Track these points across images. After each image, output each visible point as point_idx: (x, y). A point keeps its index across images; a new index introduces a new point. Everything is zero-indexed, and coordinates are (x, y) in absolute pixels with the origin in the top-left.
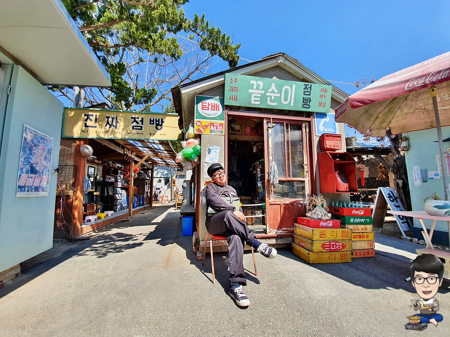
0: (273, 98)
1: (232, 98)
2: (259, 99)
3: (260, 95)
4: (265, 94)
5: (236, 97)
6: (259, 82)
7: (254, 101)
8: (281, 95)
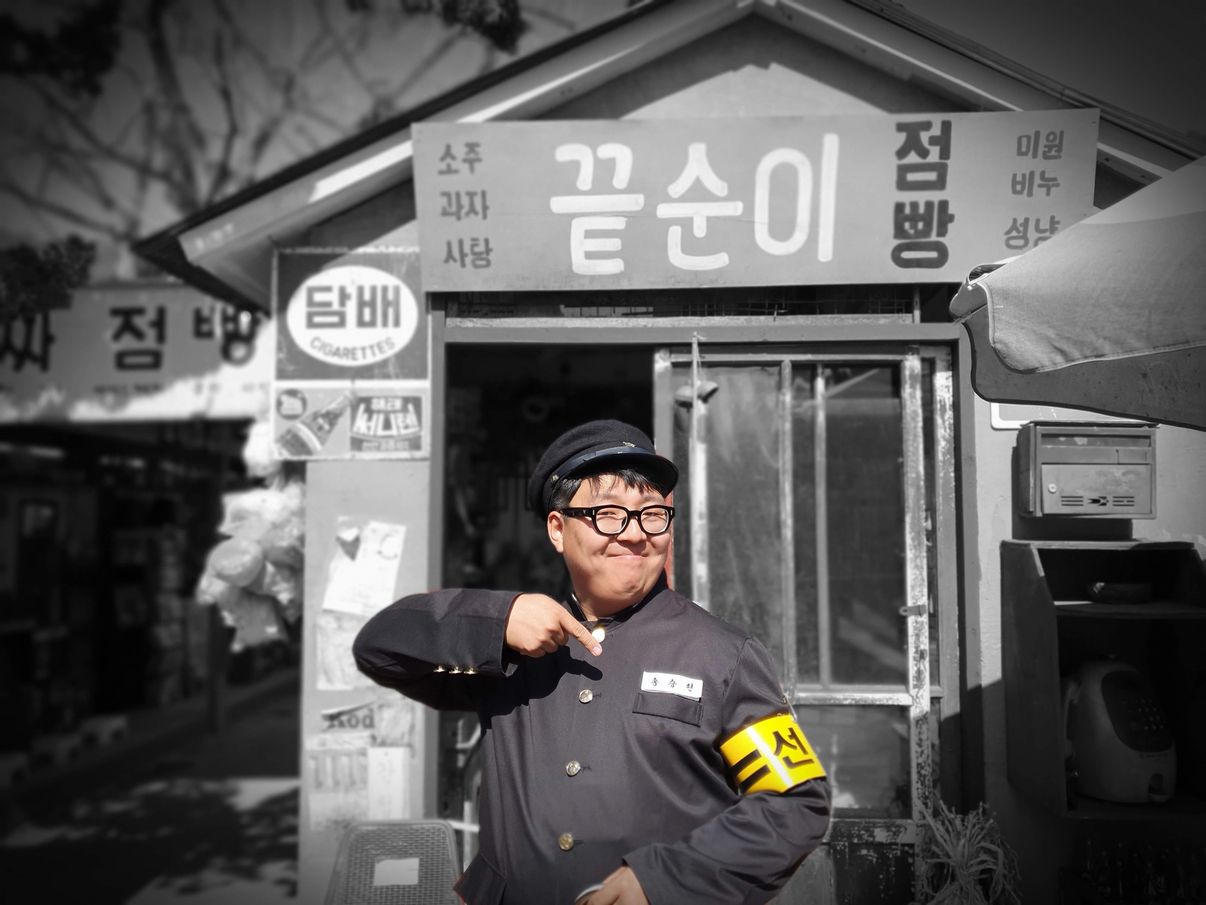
0: (700, 230)
1: (463, 255)
2: (614, 244)
3: (619, 224)
4: (649, 210)
5: (481, 248)
6: (606, 151)
7: (589, 255)
8: (749, 209)
